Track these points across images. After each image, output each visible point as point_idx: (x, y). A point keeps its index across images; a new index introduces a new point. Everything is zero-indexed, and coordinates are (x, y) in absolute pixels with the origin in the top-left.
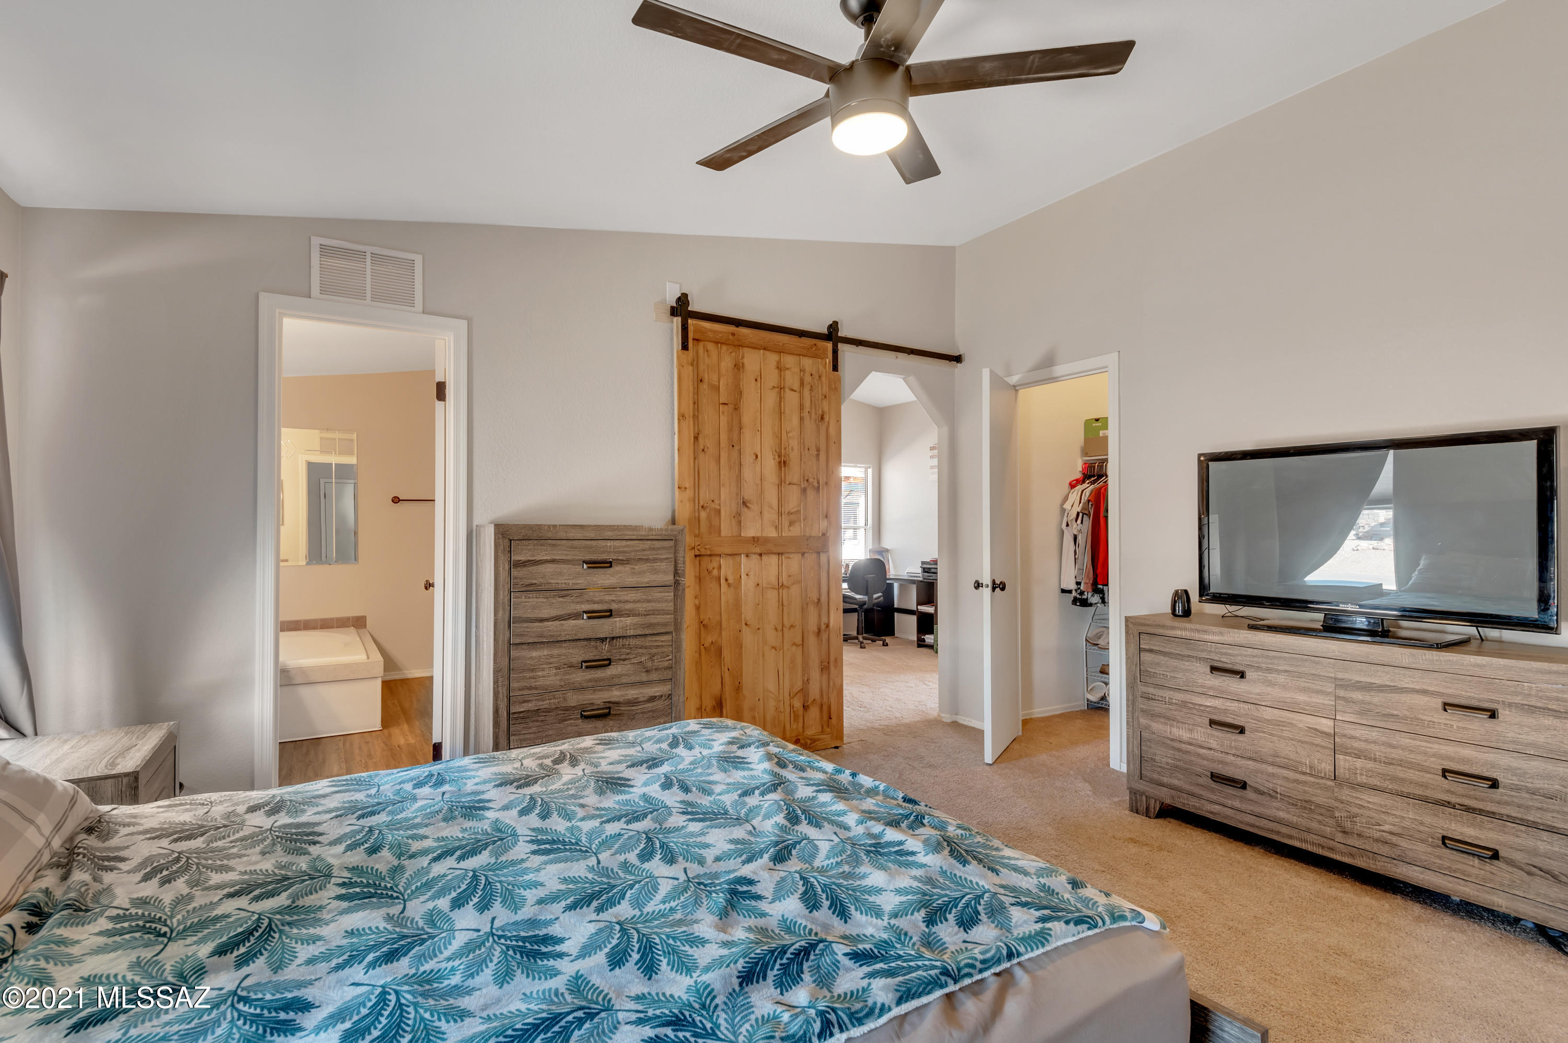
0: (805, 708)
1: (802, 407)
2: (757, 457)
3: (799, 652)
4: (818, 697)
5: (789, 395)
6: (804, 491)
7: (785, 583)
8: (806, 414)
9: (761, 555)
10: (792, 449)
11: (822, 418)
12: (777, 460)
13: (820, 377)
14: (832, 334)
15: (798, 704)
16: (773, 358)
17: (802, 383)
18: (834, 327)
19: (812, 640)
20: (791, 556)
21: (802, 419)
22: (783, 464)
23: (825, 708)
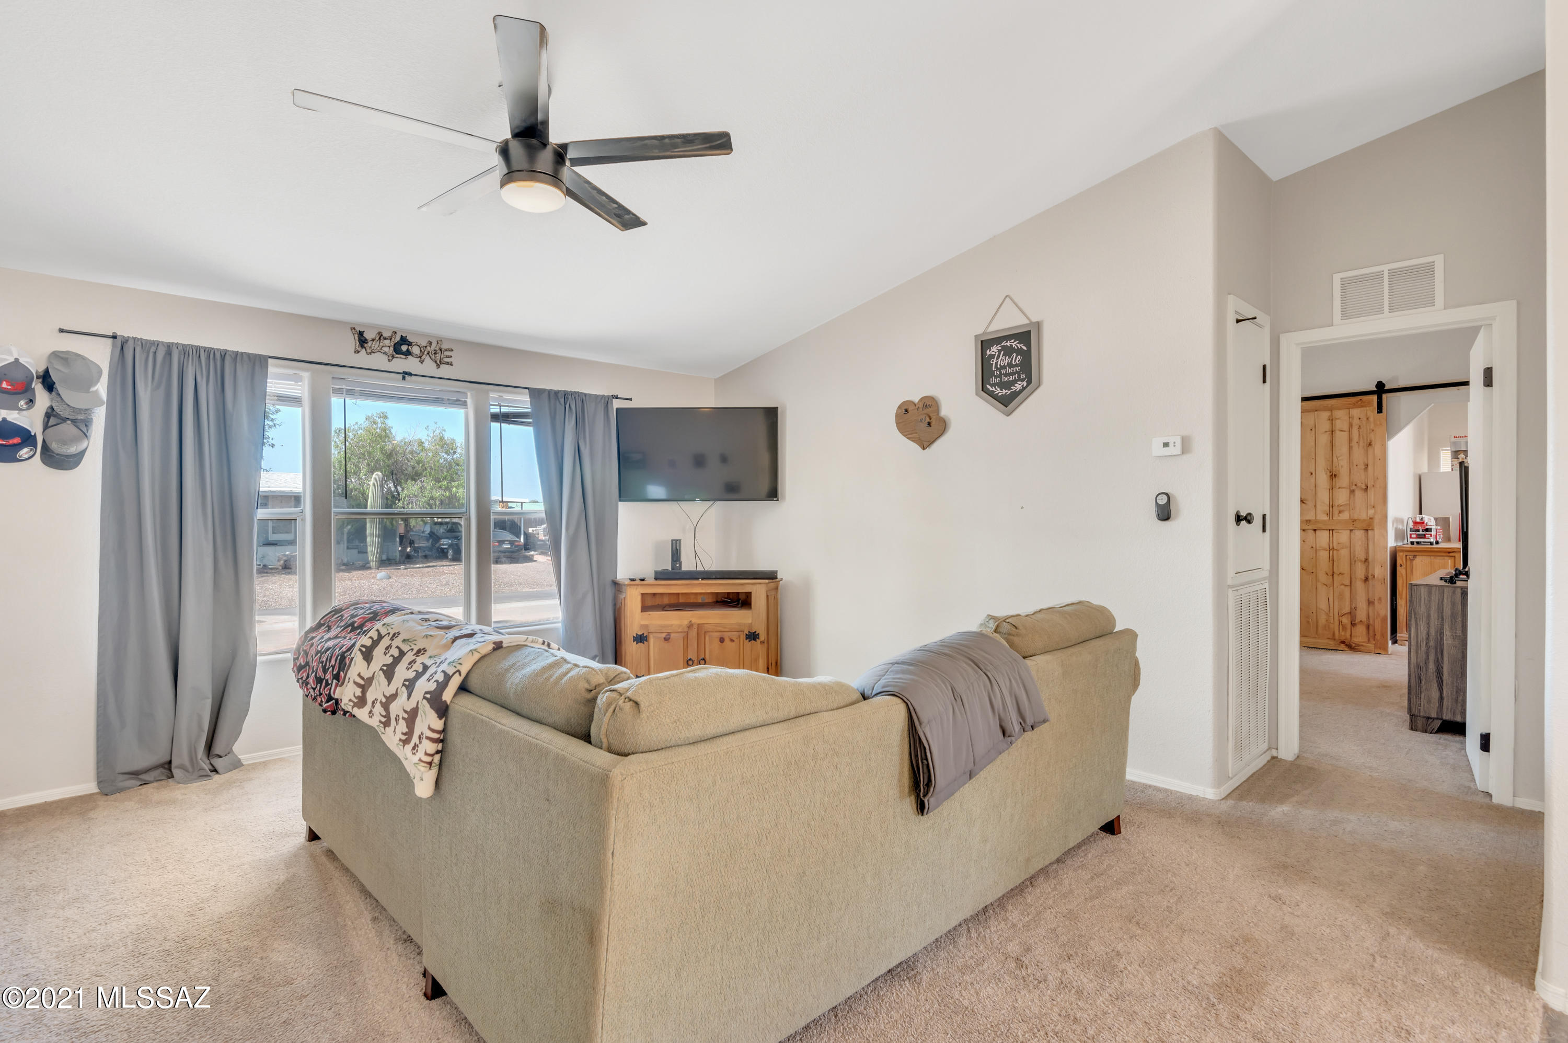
0: (1353, 624)
1: (1350, 440)
2: (1312, 474)
3: (1347, 591)
4: (1364, 619)
5: (1338, 434)
6: (1352, 492)
7: (1335, 547)
8: (1354, 444)
9: (1315, 530)
10: (1342, 467)
11: (1370, 444)
12: (1329, 474)
13: (1368, 419)
14: (1381, 389)
15: (1346, 620)
16: (1326, 415)
17: (1351, 425)
18: (1380, 385)
19: (1359, 586)
20: (1340, 531)
21: (1350, 448)
22: (1333, 476)
23: (1371, 628)
